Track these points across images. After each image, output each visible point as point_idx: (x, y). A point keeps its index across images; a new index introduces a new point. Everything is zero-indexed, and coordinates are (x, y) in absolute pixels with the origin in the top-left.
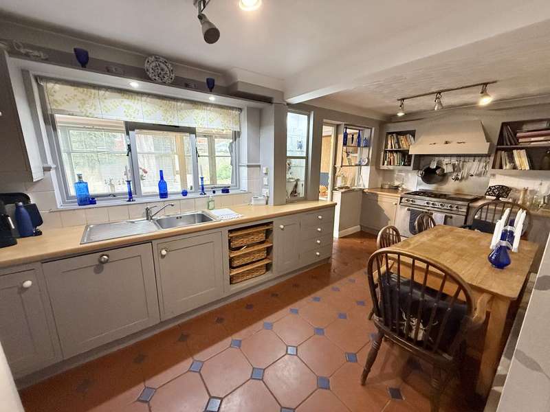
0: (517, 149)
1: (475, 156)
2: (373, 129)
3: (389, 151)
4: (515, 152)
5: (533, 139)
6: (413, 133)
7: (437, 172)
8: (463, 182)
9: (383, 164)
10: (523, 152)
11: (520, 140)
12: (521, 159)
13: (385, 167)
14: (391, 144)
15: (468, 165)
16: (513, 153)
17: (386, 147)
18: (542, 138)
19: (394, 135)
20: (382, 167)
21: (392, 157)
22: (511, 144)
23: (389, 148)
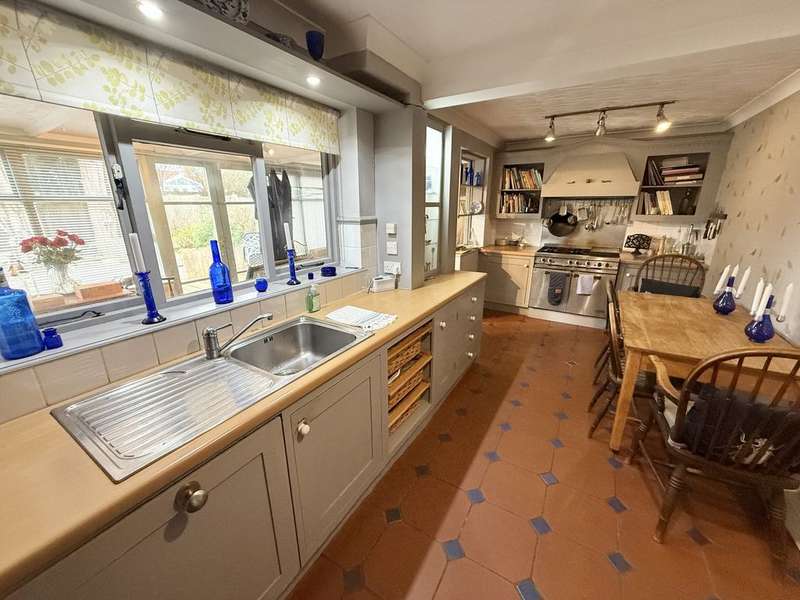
0: (661, 189)
1: (611, 199)
2: (488, 160)
3: (507, 192)
4: (658, 193)
5: (679, 178)
6: (541, 169)
7: (569, 220)
8: (597, 233)
9: (501, 212)
10: (667, 194)
11: (666, 179)
12: (665, 202)
13: (503, 215)
14: (509, 181)
15: (603, 210)
16: (656, 195)
17: (503, 187)
18: (688, 177)
19: (515, 169)
20: (499, 216)
21: (511, 202)
22: (657, 184)
23: (507, 188)
